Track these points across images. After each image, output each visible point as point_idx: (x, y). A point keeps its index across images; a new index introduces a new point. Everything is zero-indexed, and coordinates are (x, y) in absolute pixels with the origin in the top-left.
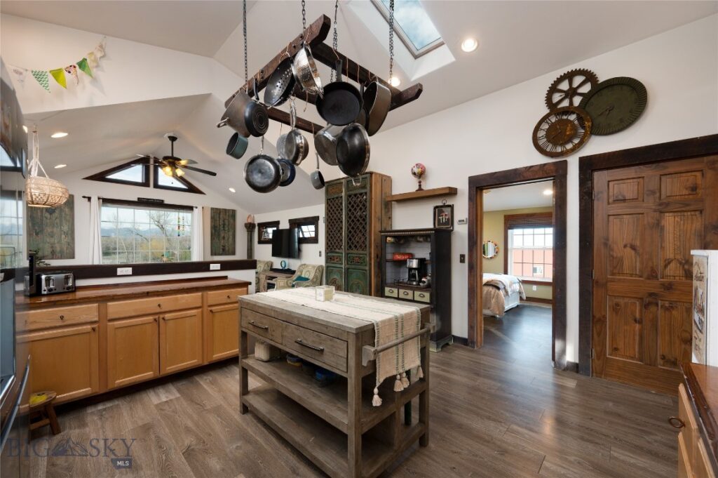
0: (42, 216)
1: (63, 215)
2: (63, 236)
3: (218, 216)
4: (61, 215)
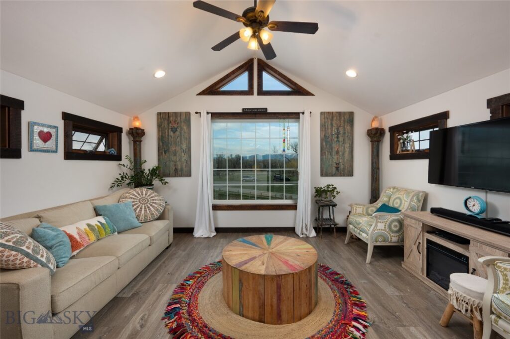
0: (168, 135)
1: (183, 134)
2: (183, 154)
3: (330, 123)
4: (181, 133)
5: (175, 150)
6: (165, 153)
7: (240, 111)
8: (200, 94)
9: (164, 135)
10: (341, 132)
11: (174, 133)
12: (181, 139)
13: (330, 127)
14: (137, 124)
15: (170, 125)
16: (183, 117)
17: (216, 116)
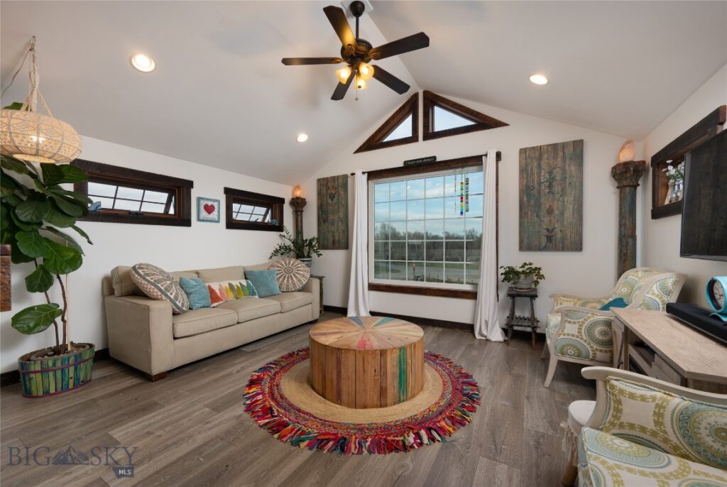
0: (327, 203)
1: (341, 200)
2: (340, 223)
3: (535, 164)
4: (338, 199)
5: (333, 219)
6: (324, 222)
7: (401, 164)
8: (357, 151)
9: (323, 203)
10: (558, 177)
11: (332, 200)
12: (339, 208)
13: (535, 171)
14: (298, 193)
15: (329, 191)
16: (340, 180)
17: (373, 175)
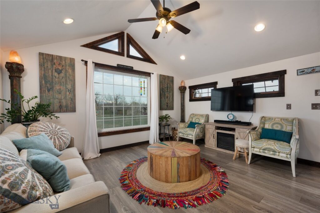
0: (52, 75)
1: (68, 76)
2: (68, 93)
3: (164, 81)
4: (66, 75)
5: (60, 89)
6: (49, 91)
7: (116, 65)
8: (84, 46)
9: (47, 75)
10: (169, 87)
11: (59, 74)
12: (66, 81)
13: (164, 83)
14: (16, 59)
15: (54, 66)
16: (68, 62)
